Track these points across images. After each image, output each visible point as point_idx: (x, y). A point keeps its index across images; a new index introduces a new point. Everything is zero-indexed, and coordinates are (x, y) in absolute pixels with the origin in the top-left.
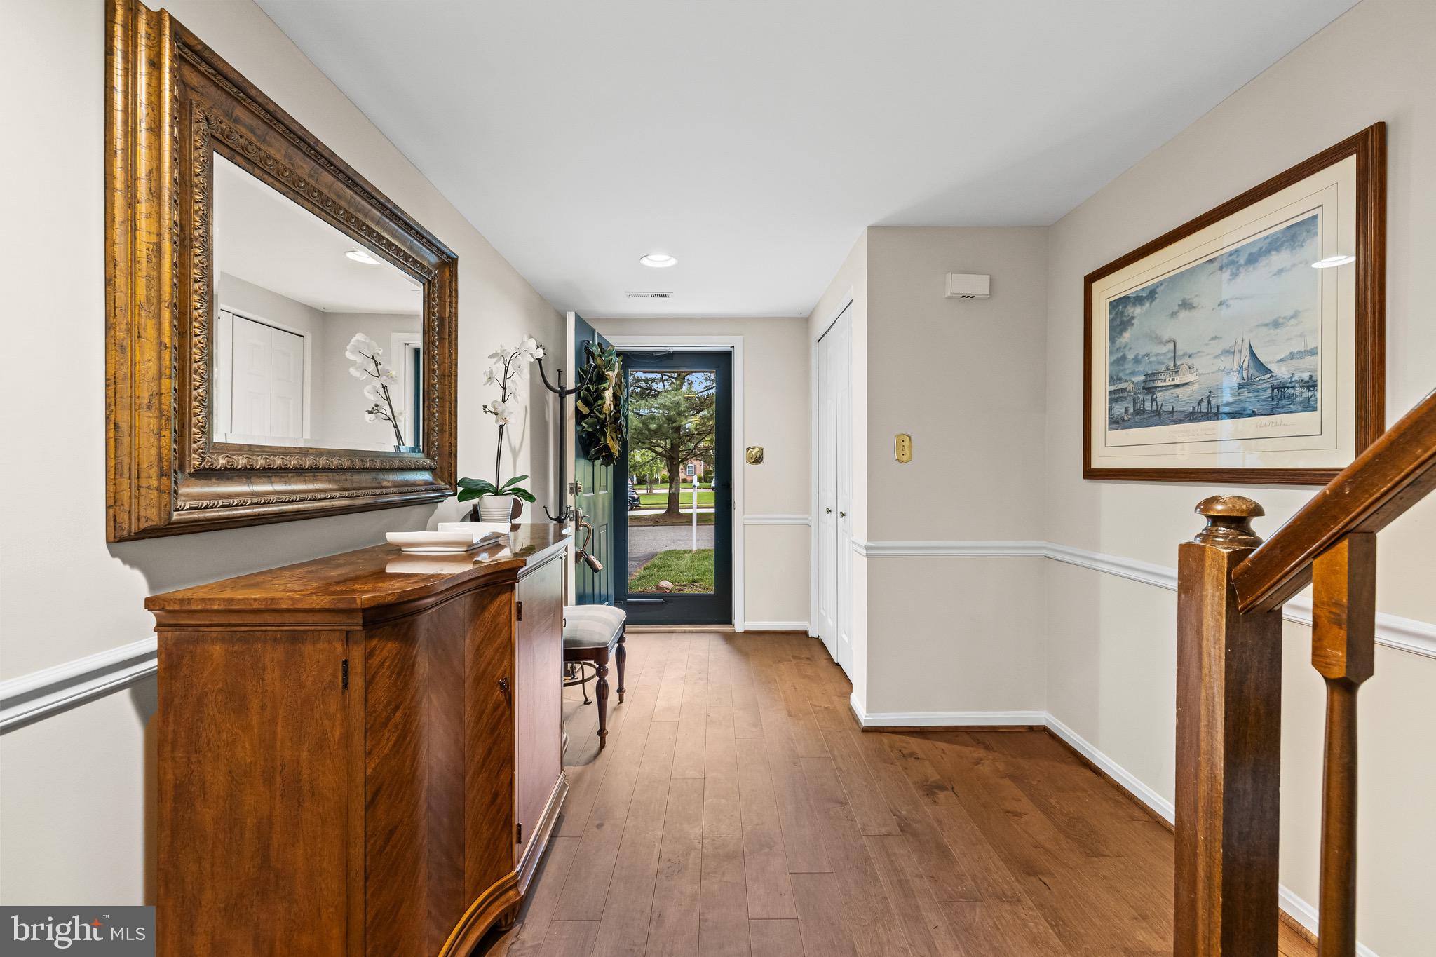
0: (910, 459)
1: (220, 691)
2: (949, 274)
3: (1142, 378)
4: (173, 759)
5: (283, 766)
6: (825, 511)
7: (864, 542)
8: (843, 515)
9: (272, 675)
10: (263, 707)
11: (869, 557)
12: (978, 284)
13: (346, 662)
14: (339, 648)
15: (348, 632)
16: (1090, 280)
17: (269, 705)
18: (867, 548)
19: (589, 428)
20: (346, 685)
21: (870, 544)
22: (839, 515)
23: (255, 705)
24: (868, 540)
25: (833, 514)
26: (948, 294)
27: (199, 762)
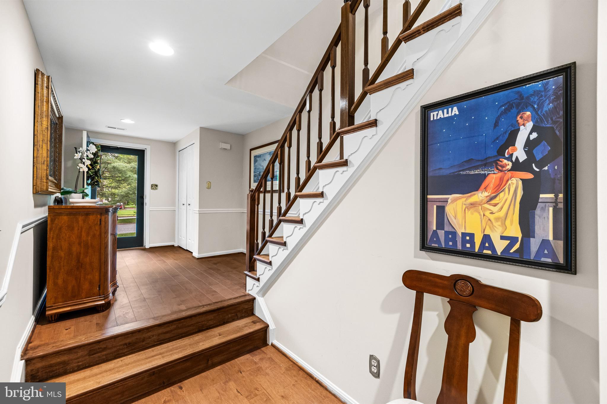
0: (210, 188)
1: (66, 226)
2: (221, 143)
3: (259, 173)
4: (52, 241)
5: (84, 241)
6: (182, 205)
7: (198, 209)
8: (189, 205)
9: (81, 222)
10: (78, 229)
11: (199, 213)
12: (228, 146)
13: (101, 219)
14: (99, 216)
15: (101, 213)
16: (251, 150)
17: (80, 229)
18: (199, 211)
19: (91, 173)
20: (100, 224)
21: (200, 210)
22: (188, 205)
23: (76, 229)
24: (199, 209)
25: (185, 206)
26: (220, 148)
27: (60, 242)
